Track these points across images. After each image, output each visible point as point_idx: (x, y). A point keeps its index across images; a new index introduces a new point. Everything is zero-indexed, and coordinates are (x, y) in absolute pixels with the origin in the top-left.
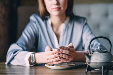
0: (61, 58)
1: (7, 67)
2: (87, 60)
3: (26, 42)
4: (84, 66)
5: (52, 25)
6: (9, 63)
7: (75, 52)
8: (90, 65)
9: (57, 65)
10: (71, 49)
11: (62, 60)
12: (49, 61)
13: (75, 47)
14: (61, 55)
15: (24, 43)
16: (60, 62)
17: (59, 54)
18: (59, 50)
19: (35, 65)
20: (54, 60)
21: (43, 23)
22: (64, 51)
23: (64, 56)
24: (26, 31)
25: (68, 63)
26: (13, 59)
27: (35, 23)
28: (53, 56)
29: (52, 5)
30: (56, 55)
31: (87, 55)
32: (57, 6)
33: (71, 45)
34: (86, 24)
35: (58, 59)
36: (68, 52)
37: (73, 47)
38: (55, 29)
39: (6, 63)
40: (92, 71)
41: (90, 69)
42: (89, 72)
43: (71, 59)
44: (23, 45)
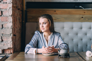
0: (48, 51)
1: (25, 54)
2: (59, 52)
3: (33, 44)
4: (57, 55)
5: (45, 36)
6: (26, 53)
7: (54, 49)
8: (60, 54)
9: (47, 54)
10: (53, 48)
11: (49, 52)
12: (43, 52)
14: (49, 50)
15: (32, 44)
17: (48, 49)
18: (48, 48)
19: (37, 54)
22: (50, 49)
23: (50, 50)
24: (33, 38)
25: (51, 53)
26: (28, 51)
27: (37, 35)
30: (47, 50)
31: (59, 50)
33: (53, 46)
34: (60, 36)
35: (47, 51)
36: (51, 49)
37: (53, 47)
38: (46, 38)
39: (25, 53)
40: (61, 56)
41: (60, 55)
42: (59, 57)
43: (53, 52)
44: (32, 45)
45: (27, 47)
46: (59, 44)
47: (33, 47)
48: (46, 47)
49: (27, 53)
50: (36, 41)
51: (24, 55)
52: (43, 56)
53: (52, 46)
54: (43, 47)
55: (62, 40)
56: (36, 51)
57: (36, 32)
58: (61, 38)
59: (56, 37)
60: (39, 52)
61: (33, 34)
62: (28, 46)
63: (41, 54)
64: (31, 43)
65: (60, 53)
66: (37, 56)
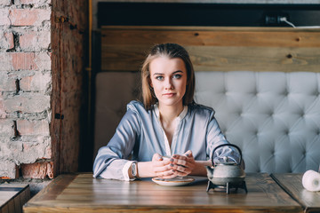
0: (174, 171)
1: (95, 181)
2: (209, 174)
3: (122, 145)
4: (204, 183)
6: (98, 176)
7: (194, 163)
8: (213, 181)
9: (168, 180)
10: (189, 159)
11: (176, 174)
12: (157, 174)
13: (194, 155)
14: (175, 167)
15: (119, 147)
16: (173, 176)
17: (172, 165)
18: (172, 160)
19: (137, 179)
20: (166, 173)
21: (147, 116)
22: (179, 162)
23: (179, 168)
24: (121, 127)
25: (184, 178)
26: (104, 169)
27: (135, 114)
28: (164, 168)
29: (163, 88)
30: (169, 166)
31: (209, 168)
32: (170, 92)
33: (188, 152)
34: (213, 118)
35: (171, 171)
36: (184, 162)
37: (191, 156)
38: (165, 125)
39: (94, 176)
40: (216, 189)
41: (212, 186)
42: (211, 190)
43: (188, 173)
44: (118, 148)
45: (100, 158)
46: (211, 148)
47: (120, 158)
48: (164, 158)
49: (102, 176)
50: (130, 135)
51: (91, 183)
52: (157, 188)
53: (185, 155)
54: (156, 157)
55: (218, 132)
56: (131, 171)
57: (130, 106)
58: (215, 127)
59: (201, 123)
60: (142, 174)
61: (122, 112)
62: (104, 152)
63: (149, 179)
64: (113, 142)
65: (214, 176)
66: (135, 186)
